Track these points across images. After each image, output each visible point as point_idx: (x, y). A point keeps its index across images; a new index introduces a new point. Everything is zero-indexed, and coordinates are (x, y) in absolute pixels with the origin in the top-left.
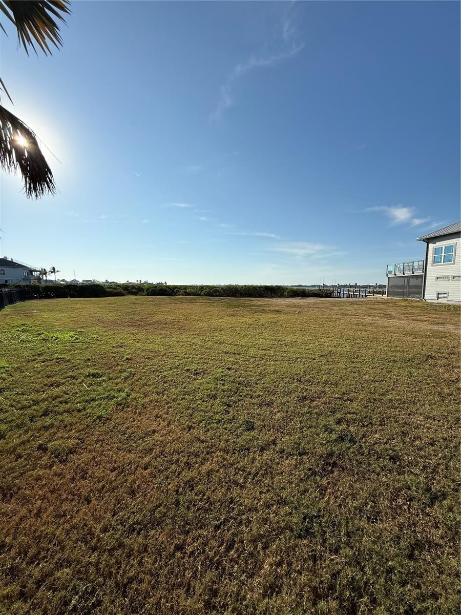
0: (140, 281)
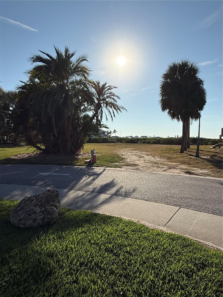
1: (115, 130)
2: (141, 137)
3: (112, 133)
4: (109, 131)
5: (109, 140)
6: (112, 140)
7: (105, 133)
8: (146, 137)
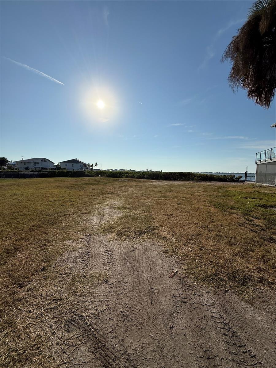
0: (148, 170)
1: (97, 164)
2: (120, 170)
3: (94, 166)
4: (91, 164)
5: (87, 174)
6: (90, 173)
7: (87, 166)
8: (124, 170)
